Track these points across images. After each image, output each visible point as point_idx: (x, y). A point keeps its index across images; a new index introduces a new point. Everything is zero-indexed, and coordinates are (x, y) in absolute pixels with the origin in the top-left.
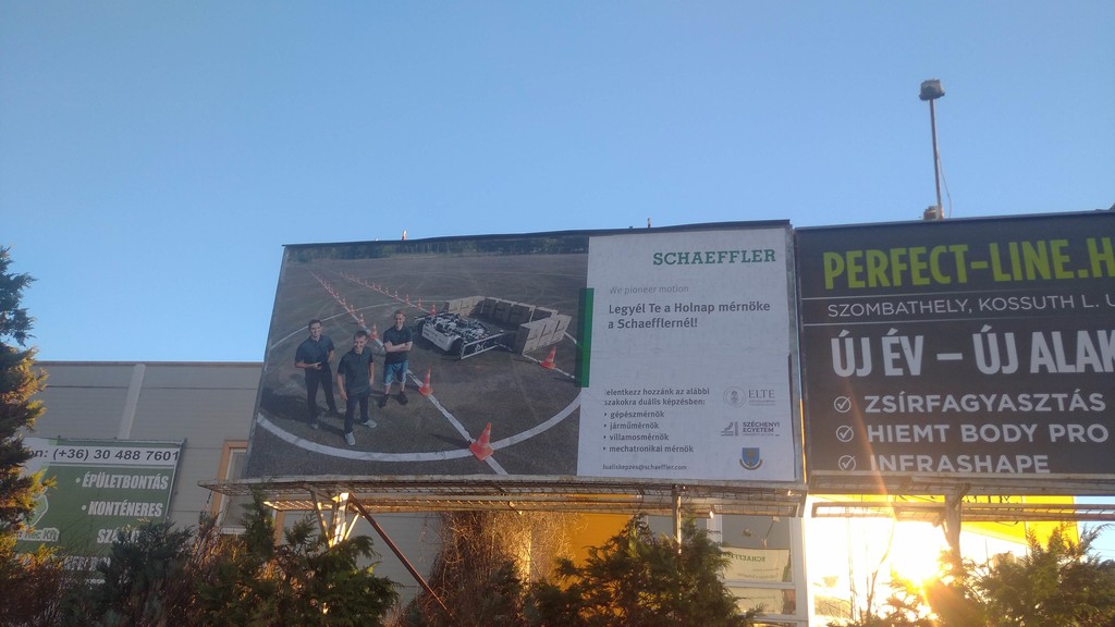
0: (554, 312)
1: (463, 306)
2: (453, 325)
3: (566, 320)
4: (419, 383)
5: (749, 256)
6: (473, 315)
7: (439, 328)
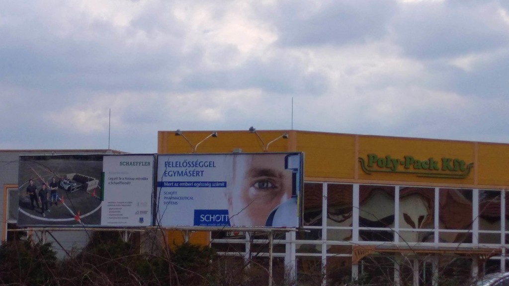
0: (95, 179)
1: (70, 176)
2: (68, 182)
3: (98, 181)
4: (60, 199)
5: (144, 164)
6: (74, 179)
7: (65, 183)
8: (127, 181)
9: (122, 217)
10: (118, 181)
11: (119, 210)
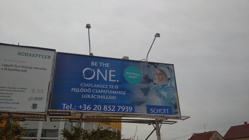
8: (23, 69)
9: (11, 102)
10: (13, 68)
11: (10, 95)
